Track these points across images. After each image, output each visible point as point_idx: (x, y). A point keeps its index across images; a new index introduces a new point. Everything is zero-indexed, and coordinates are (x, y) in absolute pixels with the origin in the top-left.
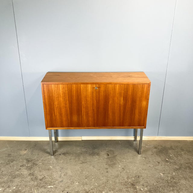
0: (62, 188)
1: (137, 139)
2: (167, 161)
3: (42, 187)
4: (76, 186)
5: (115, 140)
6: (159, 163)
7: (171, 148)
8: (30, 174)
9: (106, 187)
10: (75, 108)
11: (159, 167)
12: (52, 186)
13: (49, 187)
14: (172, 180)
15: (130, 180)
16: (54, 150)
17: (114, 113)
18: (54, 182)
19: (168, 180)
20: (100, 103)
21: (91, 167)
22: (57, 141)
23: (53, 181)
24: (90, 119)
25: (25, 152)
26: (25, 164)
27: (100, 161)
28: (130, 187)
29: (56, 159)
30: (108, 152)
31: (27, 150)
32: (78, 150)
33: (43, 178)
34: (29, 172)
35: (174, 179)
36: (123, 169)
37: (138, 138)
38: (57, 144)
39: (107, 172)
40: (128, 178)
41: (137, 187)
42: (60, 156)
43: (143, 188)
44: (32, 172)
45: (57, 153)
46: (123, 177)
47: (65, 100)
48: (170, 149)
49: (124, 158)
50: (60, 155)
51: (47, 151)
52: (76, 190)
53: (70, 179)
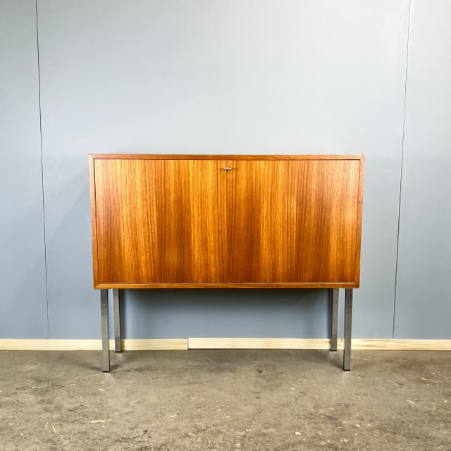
0: (129, 424)
1: (338, 348)
2: (424, 382)
3: (73, 422)
4: (169, 420)
5: (278, 349)
6: (401, 384)
7: (432, 362)
8: (42, 402)
9: (254, 422)
10: (172, 225)
11: (404, 390)
12: (100, 421)
13: (92, 422)
14: (440, 411)
15: (322, 411)
16: (111, 364)
17: (273, 242)
18: (108, 413)
19: (430, 411)
20: (237, 213)
21: (214, 391)
22: (120, 349)
23: (104, 412)
24: (212, 258)
25: (32, 368)
26: (30, 385)
27: (238, 380)
28: (323, 423)
29: (117, 378)
30: (260, 366)
31: (38, 365)
32: (179, 364)
33: (77, 408)
34: (40, 398)
35: (446, 409)
36: (301, 392)
37: (341, 345)
38: (120, 355)
39: (257, 398)
40: (317, 407)
41: (345, 422)
42: (128, 373)
43: (360, 424)
44: (46, 398)
45: (119, 369)
46: (302, 406)
47: (148, 204)
48: (428, 364)
49: (304, 377)
50: (128, 371)
51: (92, 365)
52: (171, 427)
53: (154, 409)
